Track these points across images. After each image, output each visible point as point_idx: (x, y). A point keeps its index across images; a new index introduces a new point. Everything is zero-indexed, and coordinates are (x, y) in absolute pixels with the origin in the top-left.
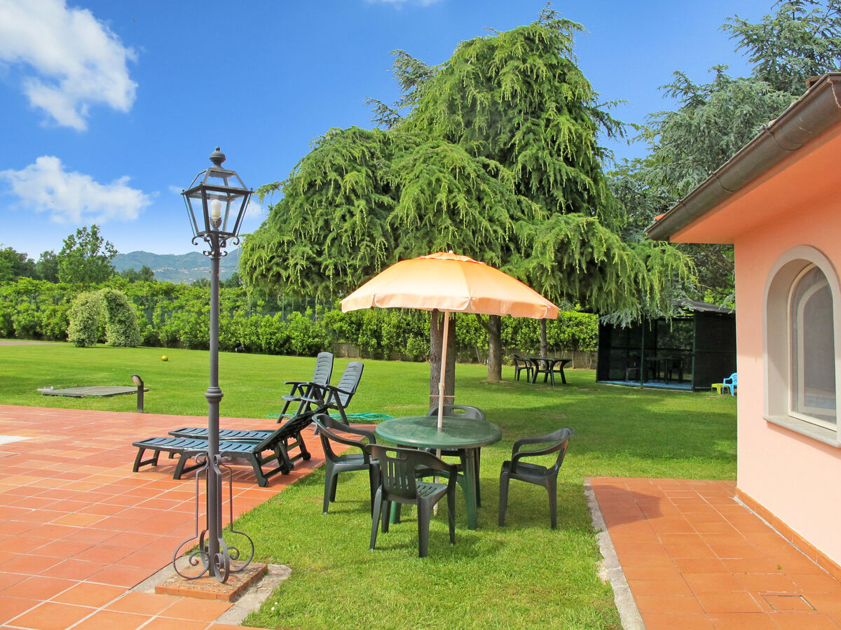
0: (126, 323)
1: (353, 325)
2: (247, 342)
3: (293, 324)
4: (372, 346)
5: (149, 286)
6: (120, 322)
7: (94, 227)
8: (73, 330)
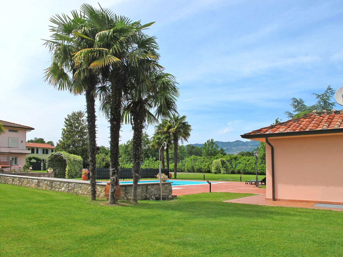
0: (226, 168)
2: (260, 172)
5: (230, 157)
6: (225, 167)
7: (212, 139)
8: (213, 170)
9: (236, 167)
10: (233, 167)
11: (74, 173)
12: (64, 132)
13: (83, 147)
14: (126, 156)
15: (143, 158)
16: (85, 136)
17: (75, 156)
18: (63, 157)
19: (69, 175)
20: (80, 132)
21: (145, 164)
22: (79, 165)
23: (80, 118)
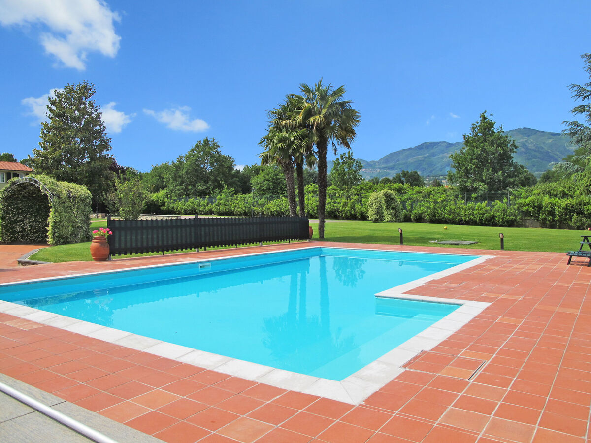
0: (396, 209)
1: (536, 208)
2: (467, 219)
3: (496, 208)
4: (549, 221)
6: (393, 208)
7: (349, 152)
8: (371, 213)
9: (412, 207)
10: (406, 209)
11: (70, 228)
12: (45, 131)
13: (92, 166)
14: (177, 185)
15: (211, 190)
16: (96, 139)
17: (72, 185)
18: (41, 188)
19: (56, 234)
20: (84, 129)
21: (217, 201)
22: (82, 207)
23: (84, 98)
